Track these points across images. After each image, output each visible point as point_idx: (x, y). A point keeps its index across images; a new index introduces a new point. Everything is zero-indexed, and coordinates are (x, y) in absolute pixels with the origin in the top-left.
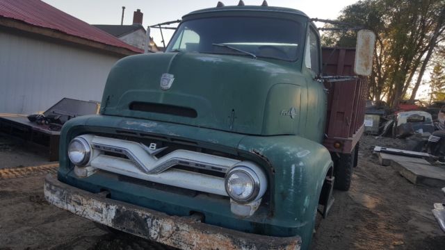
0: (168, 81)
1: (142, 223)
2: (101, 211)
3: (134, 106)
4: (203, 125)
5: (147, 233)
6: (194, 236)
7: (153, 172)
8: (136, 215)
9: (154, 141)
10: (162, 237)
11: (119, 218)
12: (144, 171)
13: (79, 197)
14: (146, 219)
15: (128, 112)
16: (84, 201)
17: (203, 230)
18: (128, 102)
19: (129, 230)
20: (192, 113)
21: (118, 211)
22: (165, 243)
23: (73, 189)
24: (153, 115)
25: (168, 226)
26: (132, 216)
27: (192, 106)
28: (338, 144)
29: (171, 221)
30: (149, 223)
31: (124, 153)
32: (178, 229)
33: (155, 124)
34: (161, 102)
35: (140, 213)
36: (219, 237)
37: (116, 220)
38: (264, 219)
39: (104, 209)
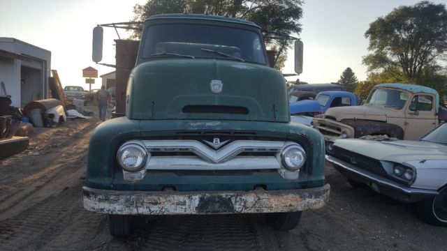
1: (227, 203)
2: (184, 203)
3: (188, 109)
4: (256, 119)
5: (232, 208)
6: (272, 200)
8: (220, 198)
9: (217, 137)
10: (246, 208)
11: (203, 204)
14: (230, 199)
15: (184, 115)
16: (162, 199)
17: (278, 194)
18: (182, 106)
19: (213, 212)
20: (244, 111)
21: (201, 199)
22: (250, 212)
24: (212, 115)
25: (250, 198)
26: (217, 199)
29: (253, 194)
30: (233, 201)
31: (191, 150)
32: (259, 199)
33: (218, 123)
34: (216, 104)
35: (224, 195)
36: (291, 196)
37: (199, 208)
39: (187, 201)
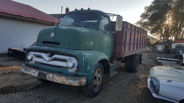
0: (53, 35)
1: (45, 75)
2: (34, 73)
3: (44, 42)
4: (62, 47)
5: (46, 78)
6: (57, 78)
7: (48, 61)
8: (43, 73)
9: (49, 52)
10: (50, 79)
12: (46, 61)
13: (29, 69)
15: (42, 44)
16: (31, 70)
17: (59, 76)
18: (43, 41)
19: (42, 78)
20: (58, 44)
21: (39, 72)
22: (51, 80)
23: (28, 67)
24: (48, 45)
25: (51, 75)
26: (42, 74)
27: (58, 42)
28: (119, 54)
29: (52, 74)
31: (41, 56)
32: (53, 76)
33: (48, 47)
34: (50, 41)
35: (44, 72)
36: (63, 78)
37: (39, 75)
38: (77, 73)
39: (35, 72)
